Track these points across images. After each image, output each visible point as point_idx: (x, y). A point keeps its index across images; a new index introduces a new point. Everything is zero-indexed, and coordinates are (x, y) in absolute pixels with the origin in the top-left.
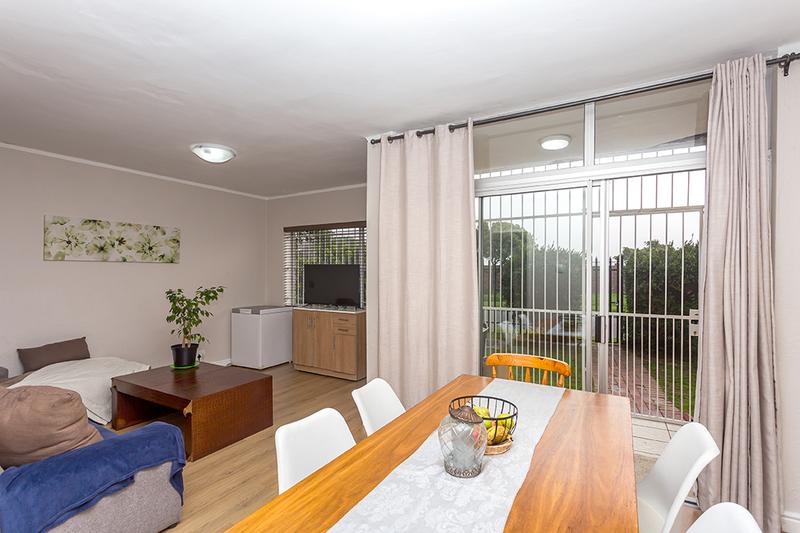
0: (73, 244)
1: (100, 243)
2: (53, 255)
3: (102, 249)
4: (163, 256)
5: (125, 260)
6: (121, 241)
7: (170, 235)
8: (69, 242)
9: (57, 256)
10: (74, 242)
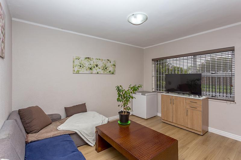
0: (82, 67)
1: (90, 66)
2: (76, 71)
3: (91, 69)
4: (110, 71)
5: (98, 73)
6: (97, 66)
7: (112, 63)
8: (81, 66)
9: (77, 72)
10: (82, 66)
